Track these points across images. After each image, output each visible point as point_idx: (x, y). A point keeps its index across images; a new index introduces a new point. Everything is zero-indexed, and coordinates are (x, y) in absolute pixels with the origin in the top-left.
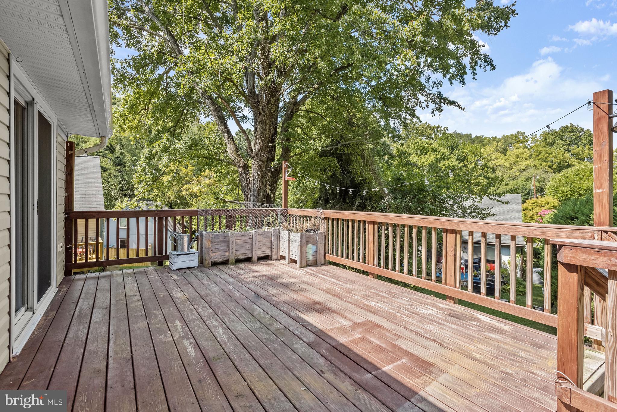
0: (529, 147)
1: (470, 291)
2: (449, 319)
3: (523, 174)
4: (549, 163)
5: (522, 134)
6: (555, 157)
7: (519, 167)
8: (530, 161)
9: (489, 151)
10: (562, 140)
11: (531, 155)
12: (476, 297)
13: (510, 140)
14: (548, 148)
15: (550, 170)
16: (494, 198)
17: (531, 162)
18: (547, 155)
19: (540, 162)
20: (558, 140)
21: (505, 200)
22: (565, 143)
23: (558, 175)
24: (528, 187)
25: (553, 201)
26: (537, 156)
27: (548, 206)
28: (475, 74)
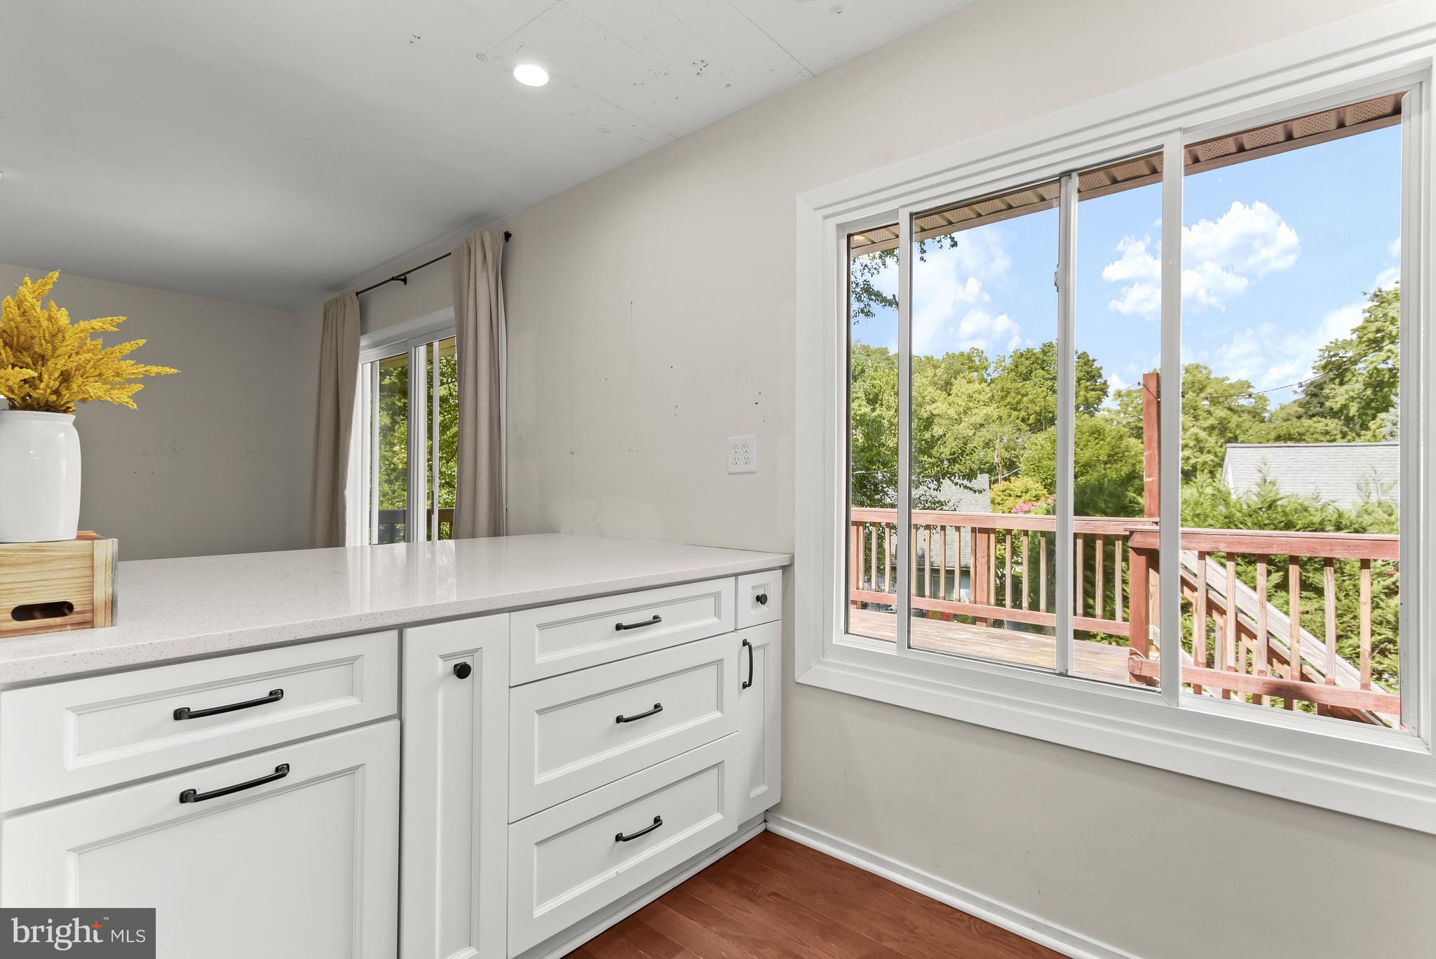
0: (989, 379)
1: (1008, 607)
2: (991, 640)
3: (980, 434)
4: (1023, 414)
5: (980, 353)
6: (1032, 401)
7: (973, 420)
8: (992, 408)
9: (921, 385)
10: (1043, 369)
11: (993, 396)
12: (1018, 614)
13: (957, 365)
14: (1021, 384)
15: (1023, 426)
16: (960, 482)
17: (992, 410)
18: (1020, 397)
19: (1007, 410)
20: (1036, 369)
21: (976, 487)
22: (1048, 376)
23: (1041, 437)
24: (988, 459)
25: (1035, 486)
26: (1003, 398)
27: (1028, 495)
28: (923, 251)
